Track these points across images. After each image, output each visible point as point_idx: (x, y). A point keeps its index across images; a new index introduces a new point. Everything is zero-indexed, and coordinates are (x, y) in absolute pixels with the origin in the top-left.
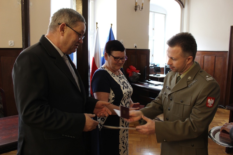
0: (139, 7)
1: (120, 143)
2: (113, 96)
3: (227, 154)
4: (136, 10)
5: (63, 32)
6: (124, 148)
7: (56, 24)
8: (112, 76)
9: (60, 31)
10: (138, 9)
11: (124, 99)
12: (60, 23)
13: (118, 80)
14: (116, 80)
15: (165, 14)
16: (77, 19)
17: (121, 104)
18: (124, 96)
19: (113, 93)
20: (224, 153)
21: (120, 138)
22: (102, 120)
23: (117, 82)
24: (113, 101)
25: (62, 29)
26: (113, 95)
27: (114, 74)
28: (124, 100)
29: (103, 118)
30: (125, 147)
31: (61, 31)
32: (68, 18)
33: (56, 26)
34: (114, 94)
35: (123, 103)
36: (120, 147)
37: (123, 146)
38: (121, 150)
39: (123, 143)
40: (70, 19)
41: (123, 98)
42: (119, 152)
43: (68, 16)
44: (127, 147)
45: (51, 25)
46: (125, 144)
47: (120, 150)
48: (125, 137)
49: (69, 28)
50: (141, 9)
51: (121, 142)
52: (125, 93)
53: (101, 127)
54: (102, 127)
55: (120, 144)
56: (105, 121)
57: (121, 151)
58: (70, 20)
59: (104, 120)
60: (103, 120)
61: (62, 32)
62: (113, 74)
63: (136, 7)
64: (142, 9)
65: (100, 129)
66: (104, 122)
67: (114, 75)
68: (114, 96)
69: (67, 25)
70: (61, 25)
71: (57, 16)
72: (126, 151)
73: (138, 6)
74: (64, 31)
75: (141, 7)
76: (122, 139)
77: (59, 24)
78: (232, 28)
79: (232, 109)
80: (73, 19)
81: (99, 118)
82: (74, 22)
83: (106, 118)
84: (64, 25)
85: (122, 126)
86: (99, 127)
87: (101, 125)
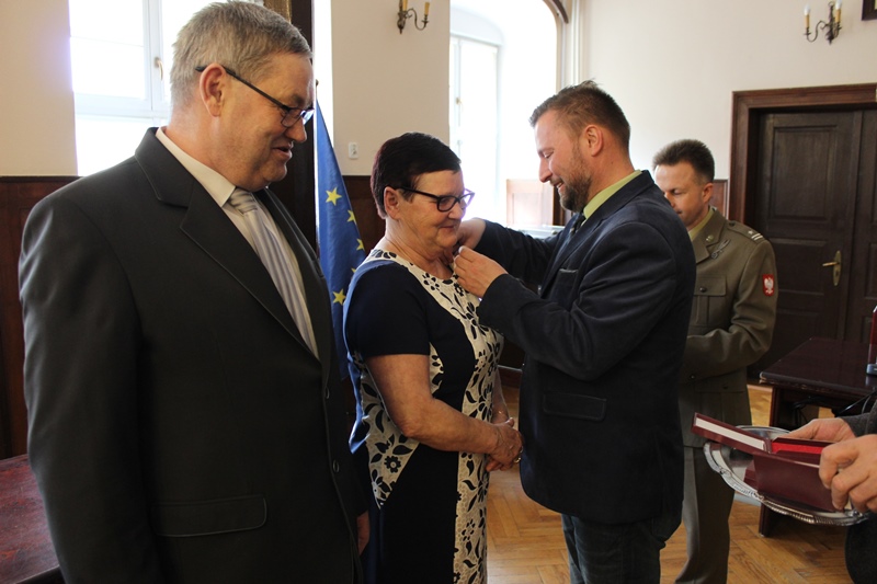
0: (413, 18)
1: (457, 550)
2: (438, 370)
3: (765, 540)
4: (401, 27)
5: (219, 101)
6: (470, 565)
7: (189, 70)
8: (428, 288)
9: (203, 98)
10: (409, 22)
11: (477, 376)
12: (203, 64)
13: (453, 299)
14: (445, 304)
15: (497, 46)
16: (270, 44)
17: (465, 397)
18: (479, 365)
19: (434, 357)
20: (756, 537)
21: (459, 530)
22: (389, 466)
23: (449, 310)
24: (437, 388)
25: (213, 90)
26: (436, 364)
27: (431, 276)
28: (479, 380)
29: (395, 459)
30: (473, 563)
31: (207, 97)
32: (232, 44)
34: (439, 361)
35: (472, 395)
36: (457, 565)
37: (467, 558)
38: (458, 575)
39: (469, 546)
40: (239, 46)
41: (475, 373)
43: (231, 34)
44: (481, 560)
46: (473, 550)
47: (455, 575)
48: (473, 526)
49: (239, 84)
50: (420, 25)
51: (459, 544)
52: (480, 355)
53: (383, 496)
54: (387, 494)
55: (455, 554)
56: (400, 470)
57: (458, 578)
58: (242, 50)
59: (399, 464)
60: (393, 465)
61: (213, 100)
62: (428, 276)
63: (402, 15)
64: (426, 22)
65: (380, 501)
66: (397, 475)
67: (434, 279)
68: (441, 369)
69: (231, 72)
70: (205, 72)
72: (477, 577)
73: (410, 13)
74: (222, 97)
75: (421, 17)
76: (463, 533)
77: (201, 70)
78: (738, 97)
79: (782, 381)
80: (250, 47)
81: (377, 458)
82: (257, 58)
83: (404, 459)
84: (216, 71)
85: (468, 482)
86: (377, 495)
87: (384, 487)
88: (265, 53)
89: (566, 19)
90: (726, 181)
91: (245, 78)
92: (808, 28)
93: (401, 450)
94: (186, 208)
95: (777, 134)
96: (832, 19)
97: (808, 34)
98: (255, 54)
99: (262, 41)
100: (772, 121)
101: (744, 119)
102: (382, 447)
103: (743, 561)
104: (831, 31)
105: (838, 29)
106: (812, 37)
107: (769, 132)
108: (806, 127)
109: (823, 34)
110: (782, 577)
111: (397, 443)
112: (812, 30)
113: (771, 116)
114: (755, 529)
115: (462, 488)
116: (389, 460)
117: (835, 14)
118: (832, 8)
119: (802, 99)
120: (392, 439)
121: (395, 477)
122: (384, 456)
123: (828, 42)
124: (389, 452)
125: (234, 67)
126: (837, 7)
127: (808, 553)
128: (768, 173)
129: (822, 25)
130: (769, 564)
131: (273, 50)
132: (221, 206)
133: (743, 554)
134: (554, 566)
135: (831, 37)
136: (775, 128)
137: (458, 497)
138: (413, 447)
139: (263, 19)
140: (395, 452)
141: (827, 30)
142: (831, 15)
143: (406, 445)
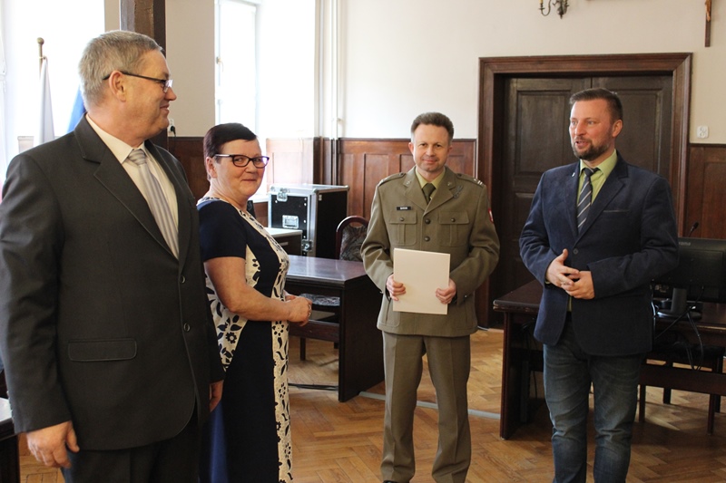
1: (276, 405)
2: (256, 269)
3: (505, 442)
5: (123, 92)
6: (285, 419)
7: (99, 81)
11: (281, 276)
12: (106, 75)
15: (255, 5)
16: (140, 50)
17: (273, 291)
18: (282, 268)
19: (254, 260)
20: (498, 440)
21: (277, 389)
22: (229, 340)
24: (257, 282)
25: (117, 87)
26: (255, 265)
28: (281, 280)
29: (232, 334)
30: (287, 417)
31: (116, 92)
33: (101, 87)
34: (257, 263)
35: (277, 291)
36: (278, 417)
37: (283, 412)
38: (279, 424)
39: (283, 402)
41: (280, 273)
42: (276, 430)
45: (86, 90)
47: (277, 423)
49: (131, 77)
51: (277, 399)
52: (282, 261)
53: (227, 361)
54: (230, 359)
55: (276, 407)
56: (237, 341)
57: (280, 427)
59: (235, 338)
60: (232, 338)
61: (120, 92)
65: (226, 365)
66: (235, 345)
68: (259, 269)
69: (126, 73)
70: (110, 78)
71: (91, 64)
74: (124, 89)
76: (280, 392)
77: (107, 78)
78: (484, 63)
79: (510, 307)
80: (130, 54)
81: (221, 335)
82: (136, 59)
83: (238, 333)
84: (117, 75)
85: (279, 353)
86: (224, 362)
87: (228, 355)
88: (139, 56)
90: (474, 140)
91: (134, 73)
92: (542, 4)
93: (235, 328)
94: (99, 163)
95: (520, 96)
97: (542, 9)
98: (134, 58)
99: (135, 49)
100: (516, 84)
101: (490, 83)
102: (223, 328)
103: (486, 456)
104: (561, 7)
105: (566, 6)
106: (545, 11)
107: (513, 94)
108: (545, 91)
109: (555, 9)
110: (516, 464)
111: (232, 323)
112: (545, 5)
113: (515, 80)
114: (497, 435)
115: (276, 357)
116: (228, 336)
119: (540, 66)
120: (228, 320)
121: (234, 346)
122: (225, 333)
123: (559, 16)
124: (228, 330)
125: (126, 69)
127: (537, 448)
128: (512, 132)
129: (554, 1)
130: (506, 457)
131: (142, 52)
132: (121, 162)
133: (487, 452)
134: (331, 470)
135: (562, 13)
136: (518, 92)
137: (273, 363)
138: (242, 324)
139: (129, 37)
140: (232, 329)
141: (558, 6)
143: (238, 324)
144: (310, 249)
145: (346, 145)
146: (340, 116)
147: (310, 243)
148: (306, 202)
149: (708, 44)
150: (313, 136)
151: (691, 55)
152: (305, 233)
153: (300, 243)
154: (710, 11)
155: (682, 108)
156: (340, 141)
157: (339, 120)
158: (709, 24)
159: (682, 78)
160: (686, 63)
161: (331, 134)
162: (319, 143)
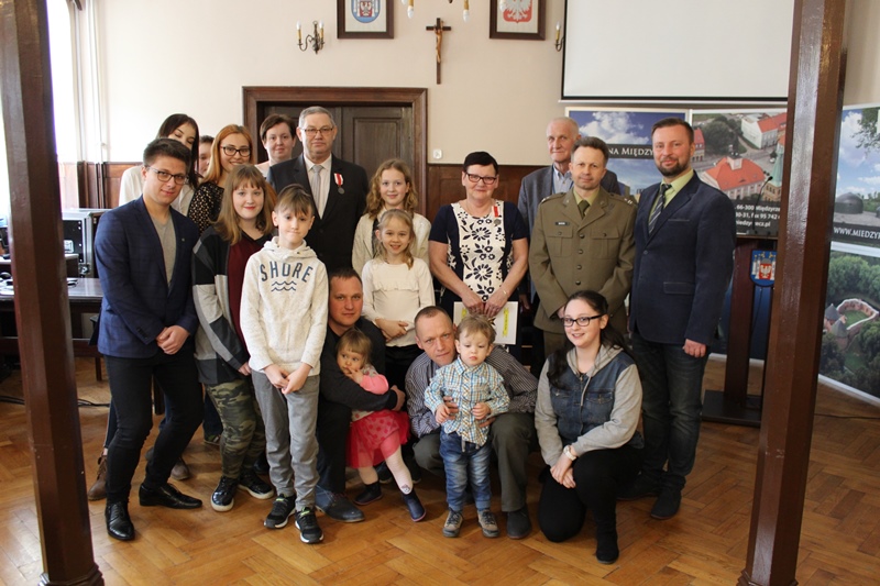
78: (247, 91)
89: (80, 7)
92: (300, 40)
96: (316, 35)
97: (300, 45)
101: (253, 110)
104: (317, 44)
105: (322, 43)
106: (303, 47)
109: (311, 45)
112: (303, 42)
113: (273, 108)
117: (319, 32)
118: (316, 26)
119: (298, 96)
123: (315, 52)
126: (320, 26)
129: (310, 38)
135: (317, 49)
141: (313, 42)
142: (316, 31)
144: (87, 272)
145: (112, 169)
146: (105, 141)
147: (87, 266)
148: (81, 226)
149: (439, 82)
150: (75, 161)
151: (426, 90)
152: (81, 256)
153: (77, 266)
154: (439, 54)
155: (420, 134)
156: (105, 165)
157: (103, 145)
158: (439, 65)
159: (419, 109)
160: (423, 96)
161: (95, 157)
162: (83, 168)
